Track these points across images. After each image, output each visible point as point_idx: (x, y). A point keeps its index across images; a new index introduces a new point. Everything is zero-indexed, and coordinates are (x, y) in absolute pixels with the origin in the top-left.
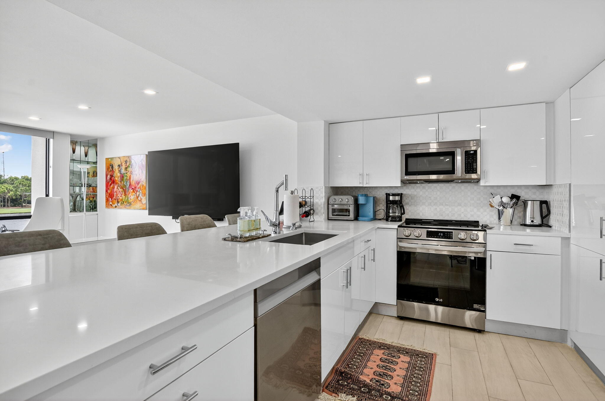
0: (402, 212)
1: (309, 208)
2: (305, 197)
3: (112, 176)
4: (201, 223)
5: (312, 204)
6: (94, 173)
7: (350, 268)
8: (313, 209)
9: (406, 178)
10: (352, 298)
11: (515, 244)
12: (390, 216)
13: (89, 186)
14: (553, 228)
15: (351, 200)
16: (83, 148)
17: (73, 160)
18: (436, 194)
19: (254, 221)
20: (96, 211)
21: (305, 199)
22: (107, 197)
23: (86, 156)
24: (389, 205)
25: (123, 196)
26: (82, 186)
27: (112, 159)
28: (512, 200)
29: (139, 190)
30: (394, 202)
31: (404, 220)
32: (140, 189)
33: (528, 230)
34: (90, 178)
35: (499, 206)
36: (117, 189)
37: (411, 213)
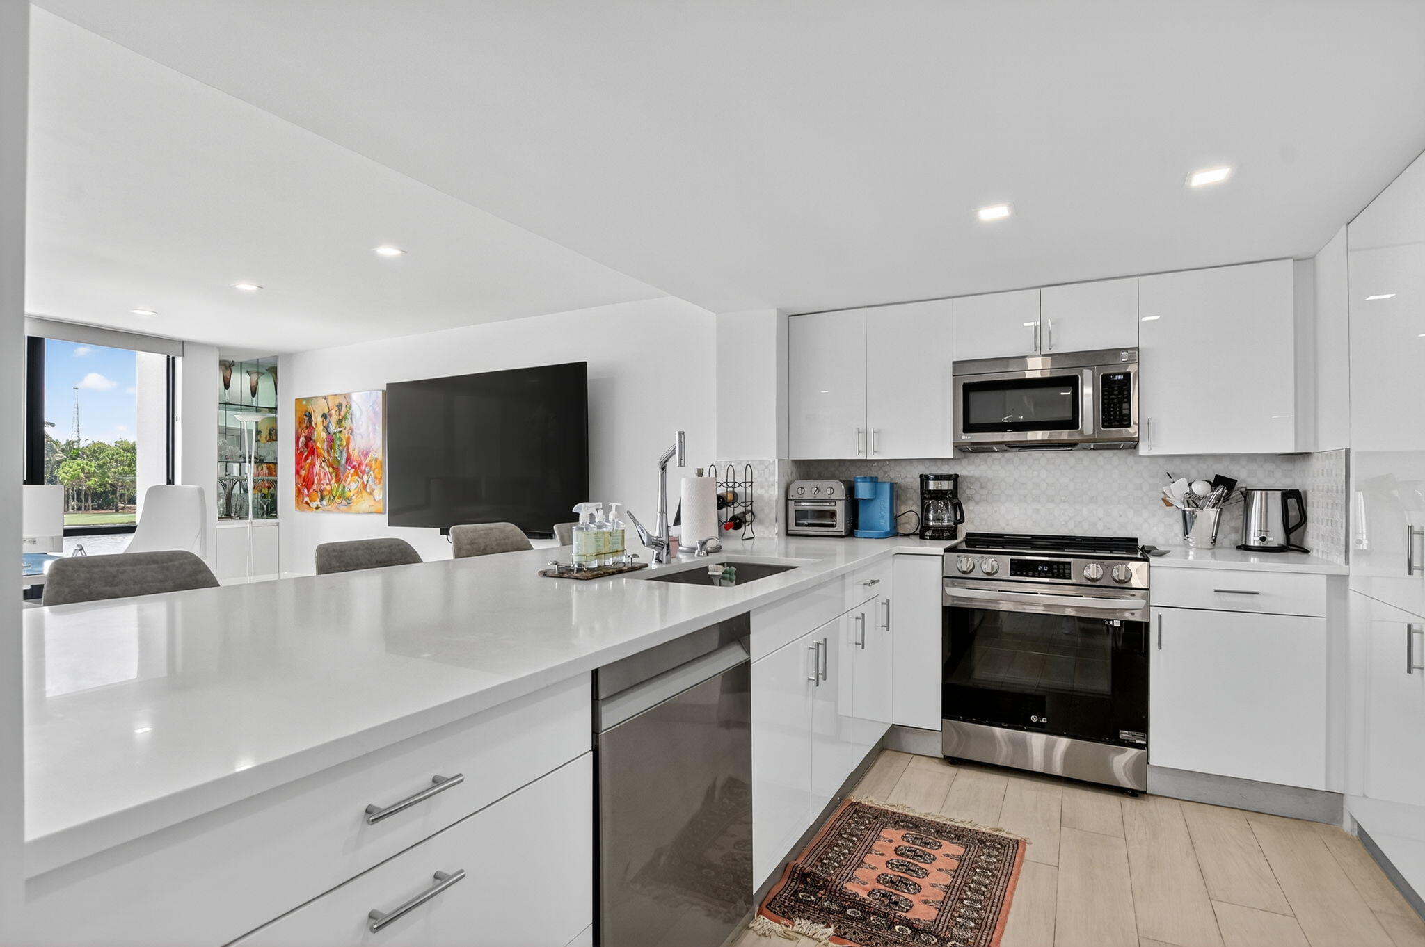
0: (958, 518)
1: (742, 509)
2: (735, 483)
3: (308, 439)
4: (498, 542)
5: (749, 499)
6: (270, 434)
7: (825, 640)
8: (752, 511)
9: (966, 439)
10: (839, 713)
11: (1216, 591)
12: (928, 528)
13: (260, 461)
14: (1313, 554)
15: (839, 491)
16: (246, 378)
17: (225, 404)
18: (1038, 476)
19: (610, 534)
20: (276, 517)
21: (734, 488)
22: (299, 485)
23: (254, 394)
24: (927, 502)
25: (333, 482)
26: (245, 462)
27: (309, 400)
28: (1216, 488)
29: (367, 469)
30: (938, 495)
31: (961, 536)
32: (371, 467)
33: (1254, 559)
34: (261, 444)
35: (1184, 503)
36: (320, 469)
37: (978, 519)
